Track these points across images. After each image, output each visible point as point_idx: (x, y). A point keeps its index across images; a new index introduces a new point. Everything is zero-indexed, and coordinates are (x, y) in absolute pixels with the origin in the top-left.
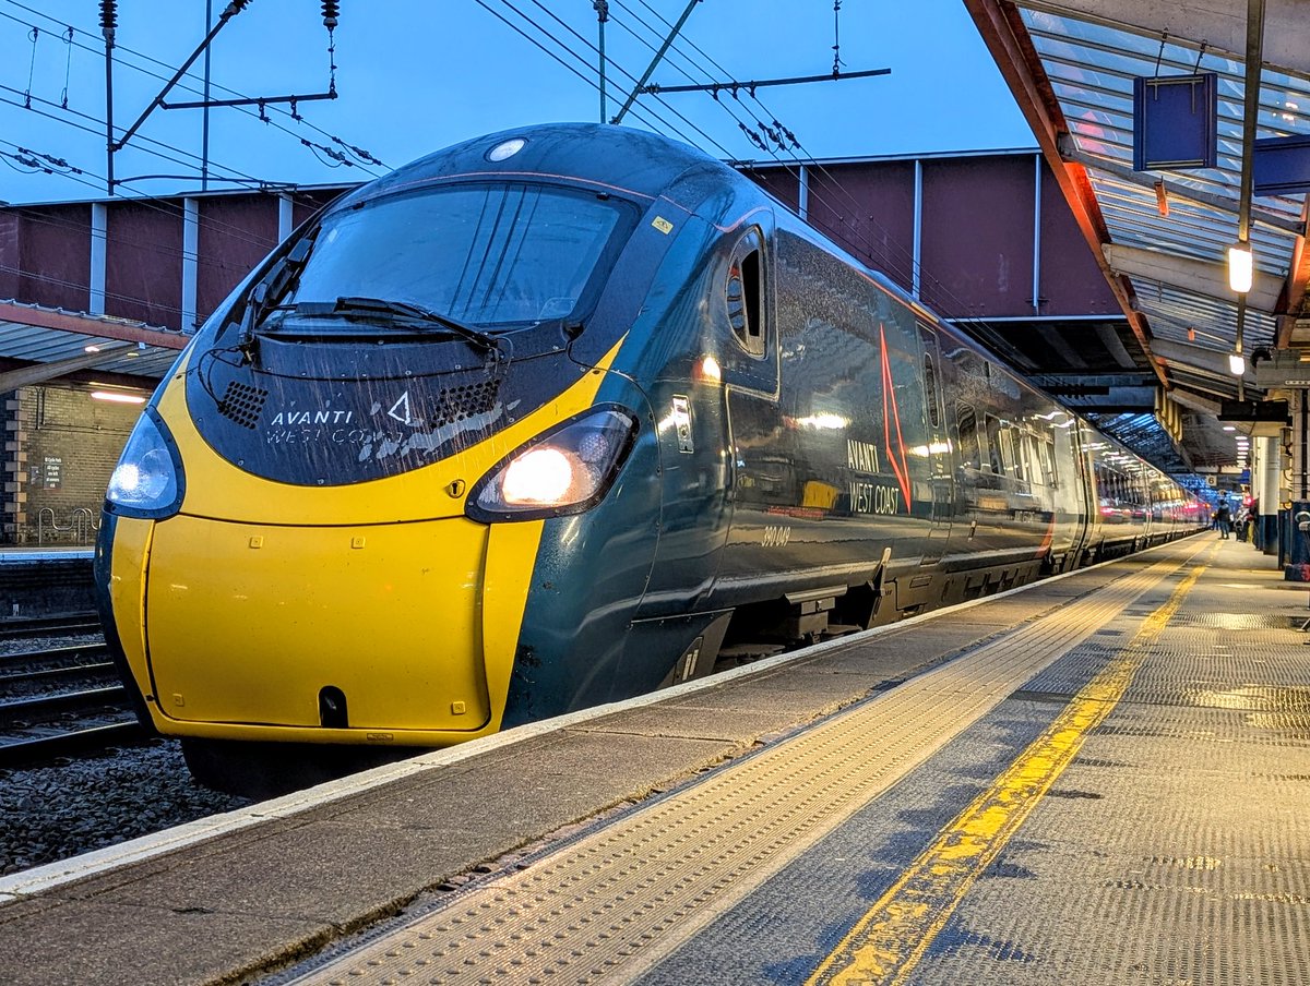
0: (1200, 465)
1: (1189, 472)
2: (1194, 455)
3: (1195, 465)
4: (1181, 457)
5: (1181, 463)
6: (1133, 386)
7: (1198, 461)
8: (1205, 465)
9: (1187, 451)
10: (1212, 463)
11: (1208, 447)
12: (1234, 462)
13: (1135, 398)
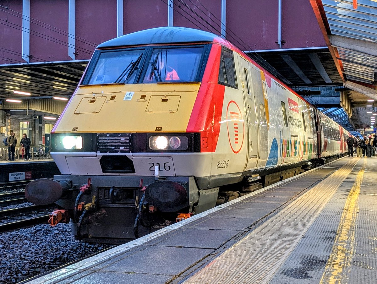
0: (358, 128)
1: (354, 131)
2: (356, 125)
3: (357, 128)
4: (352, 125)
5: (352, 127)
6: (333, 97)
7: (357, 127)
8: (360, 128)
9: (354, 123)
10: (362, 128)
11: (361, 122)
12: (369, 127)
13: (334, 101)
